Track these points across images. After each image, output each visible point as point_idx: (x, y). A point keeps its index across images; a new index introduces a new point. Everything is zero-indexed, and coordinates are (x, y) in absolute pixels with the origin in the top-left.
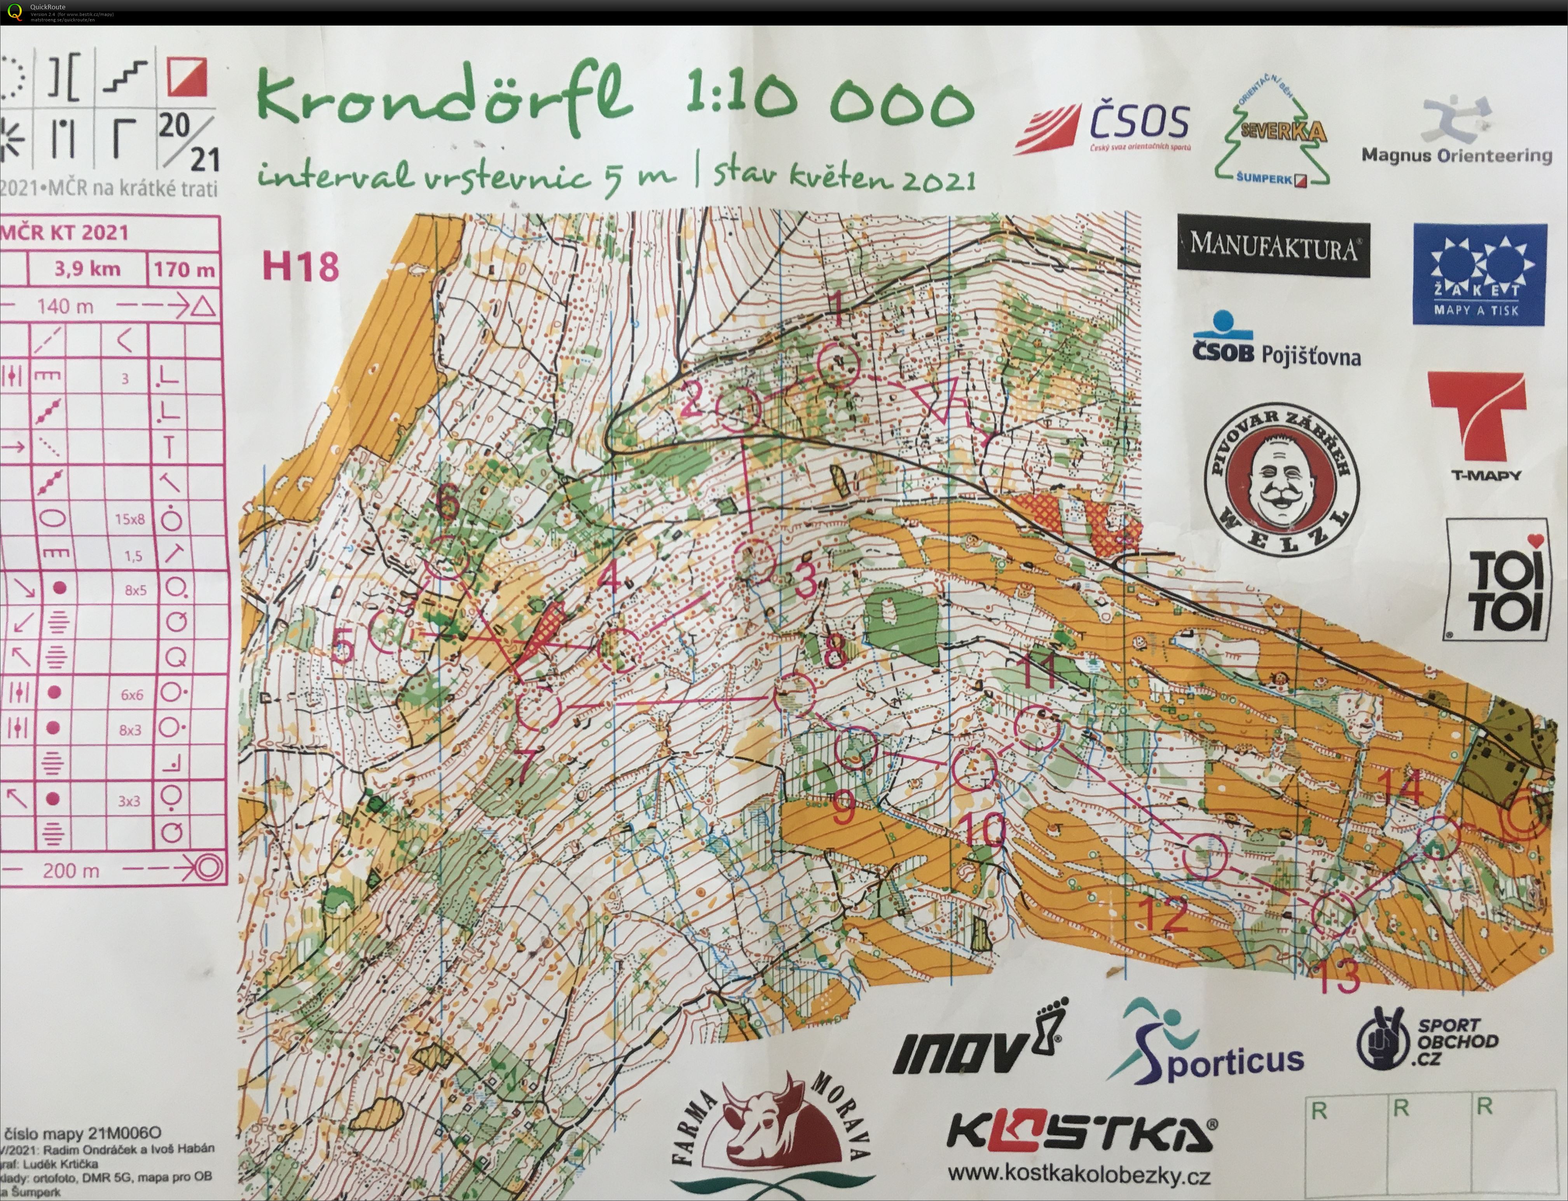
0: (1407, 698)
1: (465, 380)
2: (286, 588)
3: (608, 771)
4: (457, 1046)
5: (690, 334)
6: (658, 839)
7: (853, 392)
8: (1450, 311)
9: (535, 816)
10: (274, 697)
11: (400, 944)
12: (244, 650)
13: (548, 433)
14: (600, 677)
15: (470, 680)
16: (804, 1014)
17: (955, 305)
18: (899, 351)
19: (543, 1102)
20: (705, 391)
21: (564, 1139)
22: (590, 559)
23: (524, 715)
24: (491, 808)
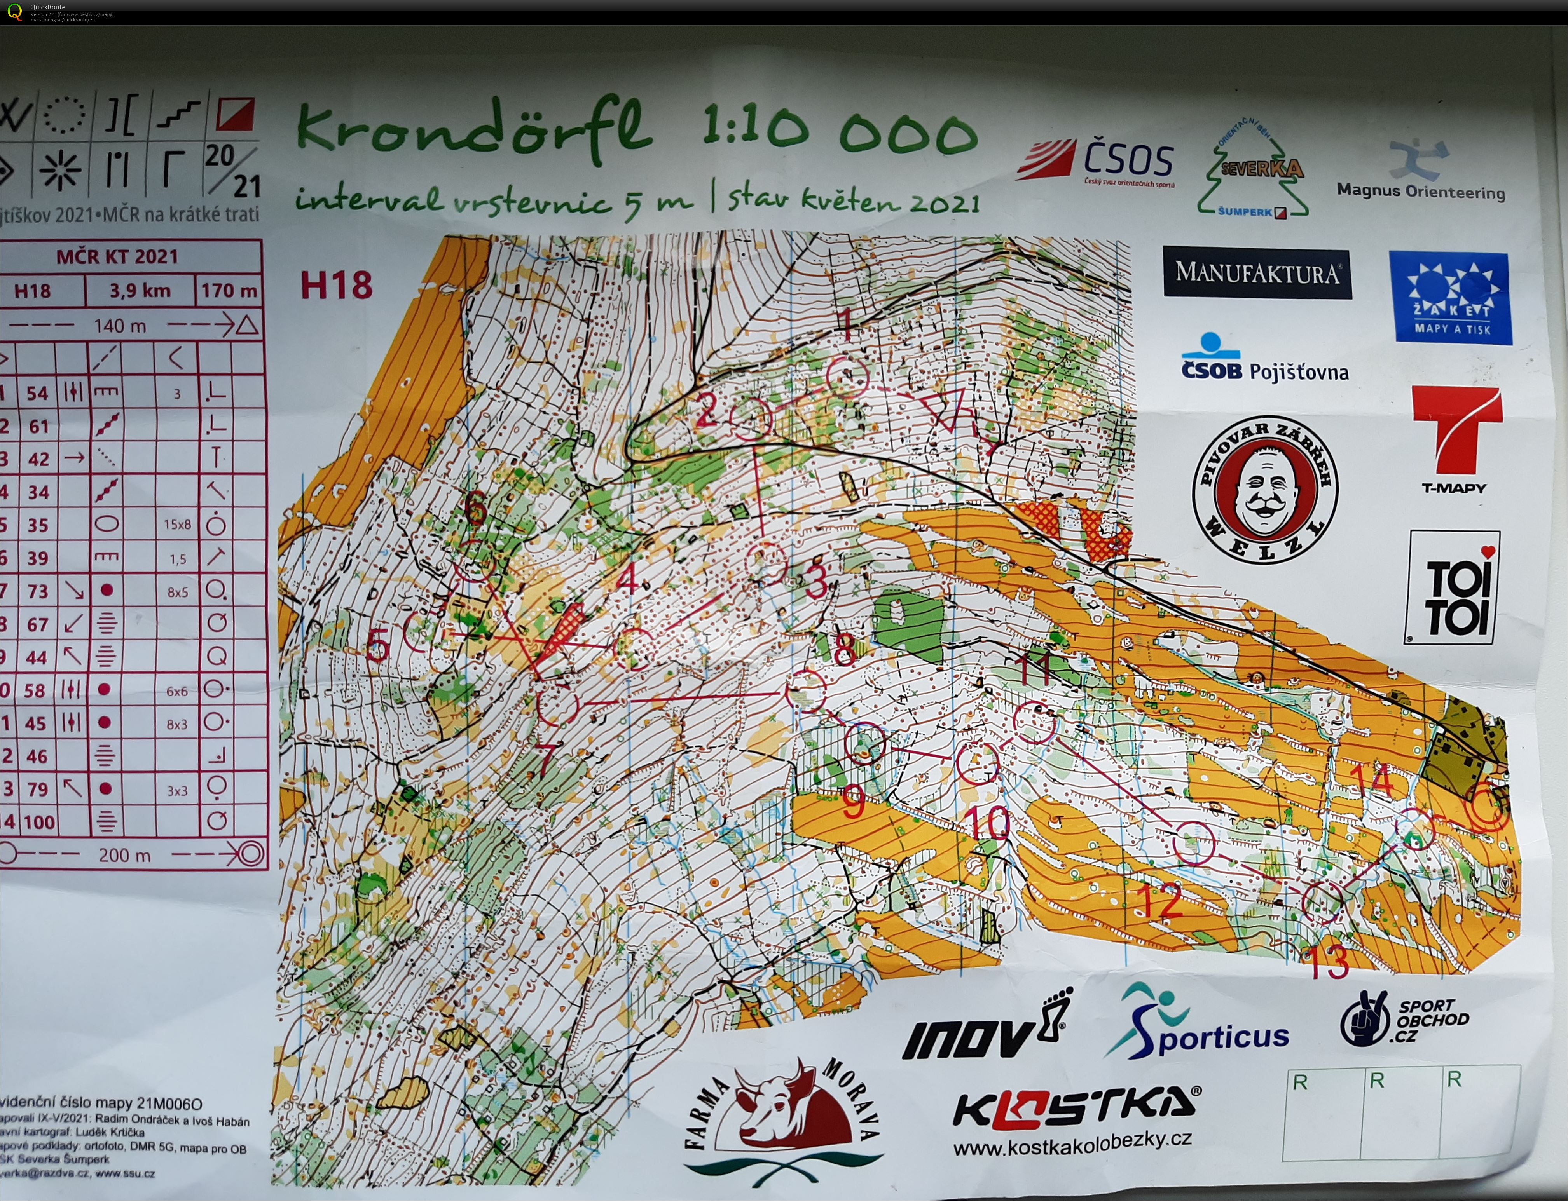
0: (1372, 697)
1: (492, 393)
2: (322, 589)
3: (623, 766)
4: (480, 1029)
5: (705, 348)
6: (672, 832)
7: (862, 403)
8: (1430, 328)
9: (555, 808)
10: (312, 692)
11: (427, 928)
12: (281, 649)
13: (572, 443)
14: (614, 675)
15: (494, 677)
16: (815, 1004)
17: (961, 319)
18: (907, 363)
19: (560, 1087)
20: (719, 403)
21: (579, 1124)
22: (608, 562)
23: (544, 711)
24: (514, 800)
